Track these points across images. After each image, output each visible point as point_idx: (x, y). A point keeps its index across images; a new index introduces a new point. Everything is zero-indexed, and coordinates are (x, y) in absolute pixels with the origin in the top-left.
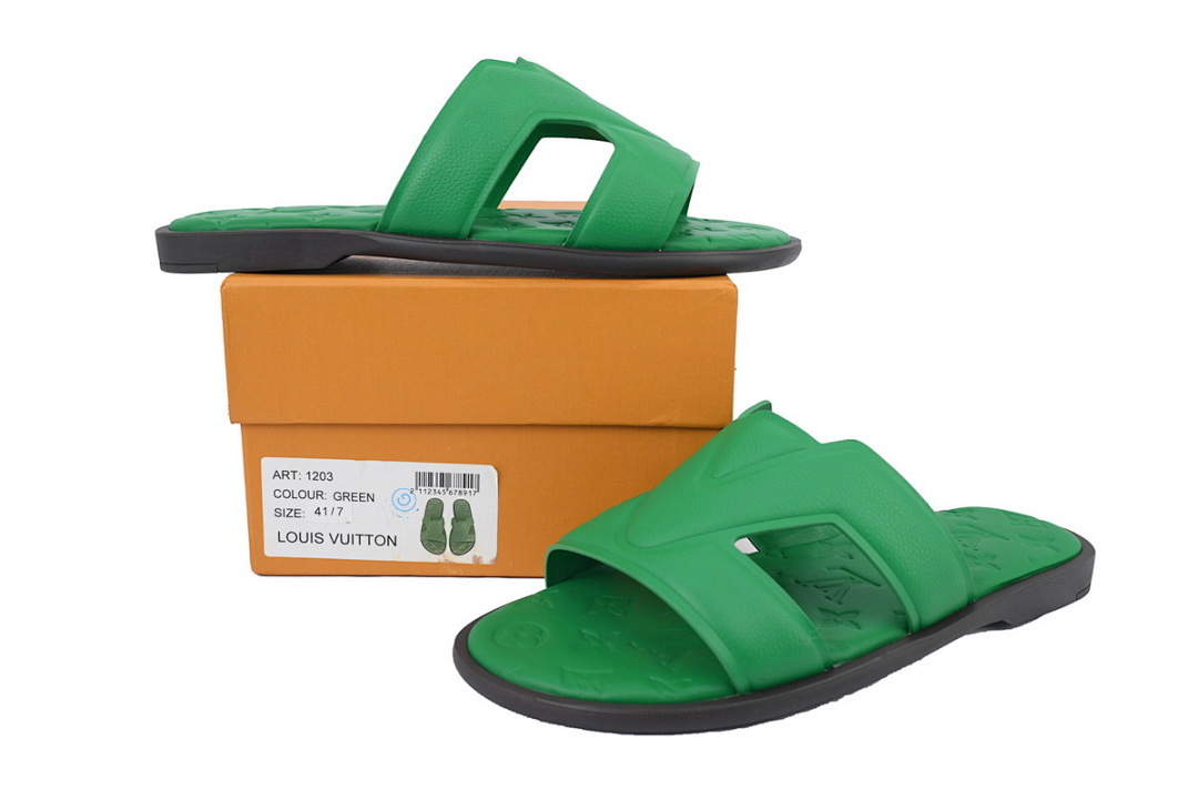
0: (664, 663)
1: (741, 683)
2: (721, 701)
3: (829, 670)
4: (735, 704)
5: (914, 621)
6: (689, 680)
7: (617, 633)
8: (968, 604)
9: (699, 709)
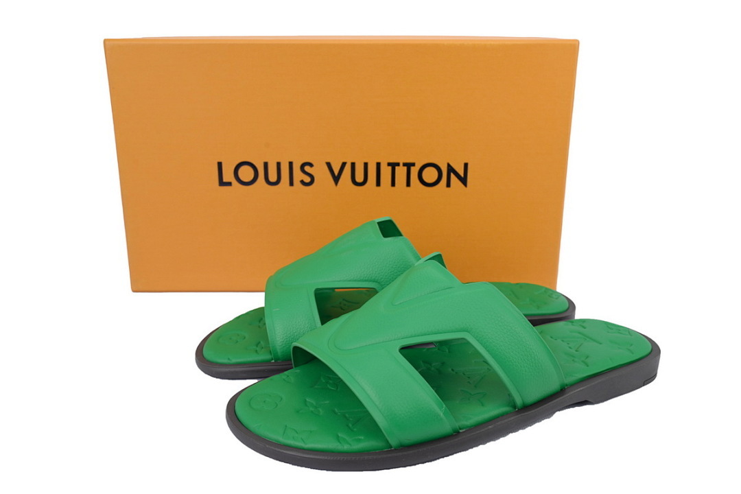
0: (350, 425)
1: (394, 442)
2: (382, 452)
3: (456, 433)
4: (390, 455)
5: (519, 402)
6: (363, 438)
7: (328, 402)
8: (561, 390)
9: (366, 457)
